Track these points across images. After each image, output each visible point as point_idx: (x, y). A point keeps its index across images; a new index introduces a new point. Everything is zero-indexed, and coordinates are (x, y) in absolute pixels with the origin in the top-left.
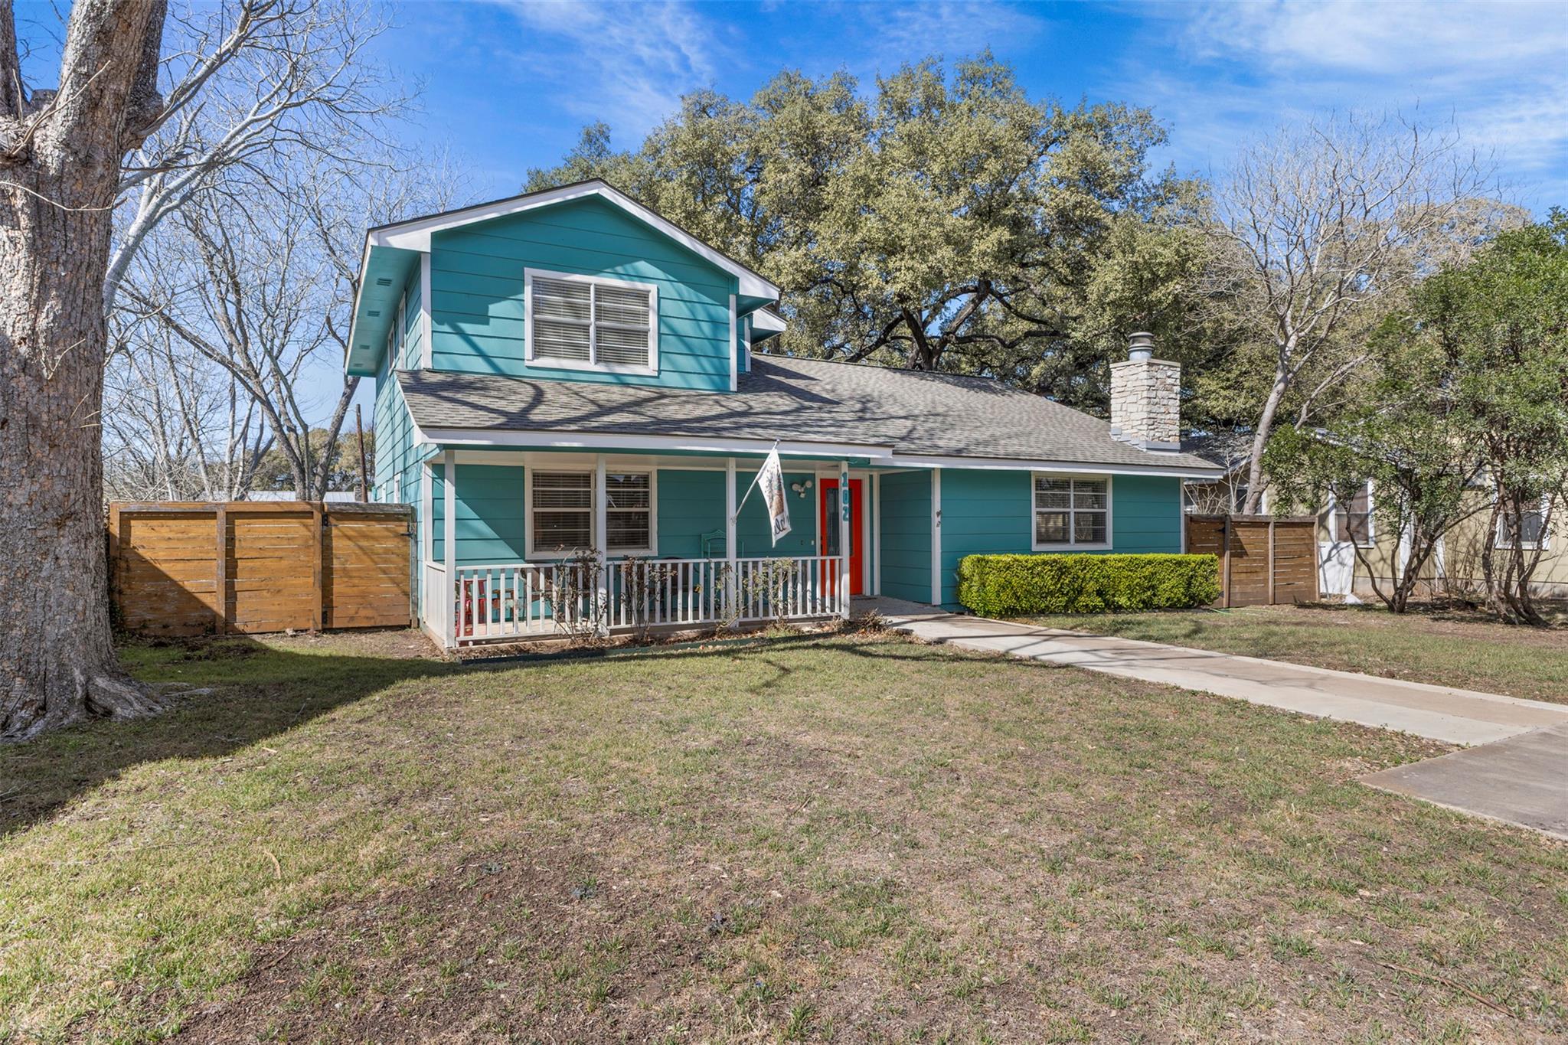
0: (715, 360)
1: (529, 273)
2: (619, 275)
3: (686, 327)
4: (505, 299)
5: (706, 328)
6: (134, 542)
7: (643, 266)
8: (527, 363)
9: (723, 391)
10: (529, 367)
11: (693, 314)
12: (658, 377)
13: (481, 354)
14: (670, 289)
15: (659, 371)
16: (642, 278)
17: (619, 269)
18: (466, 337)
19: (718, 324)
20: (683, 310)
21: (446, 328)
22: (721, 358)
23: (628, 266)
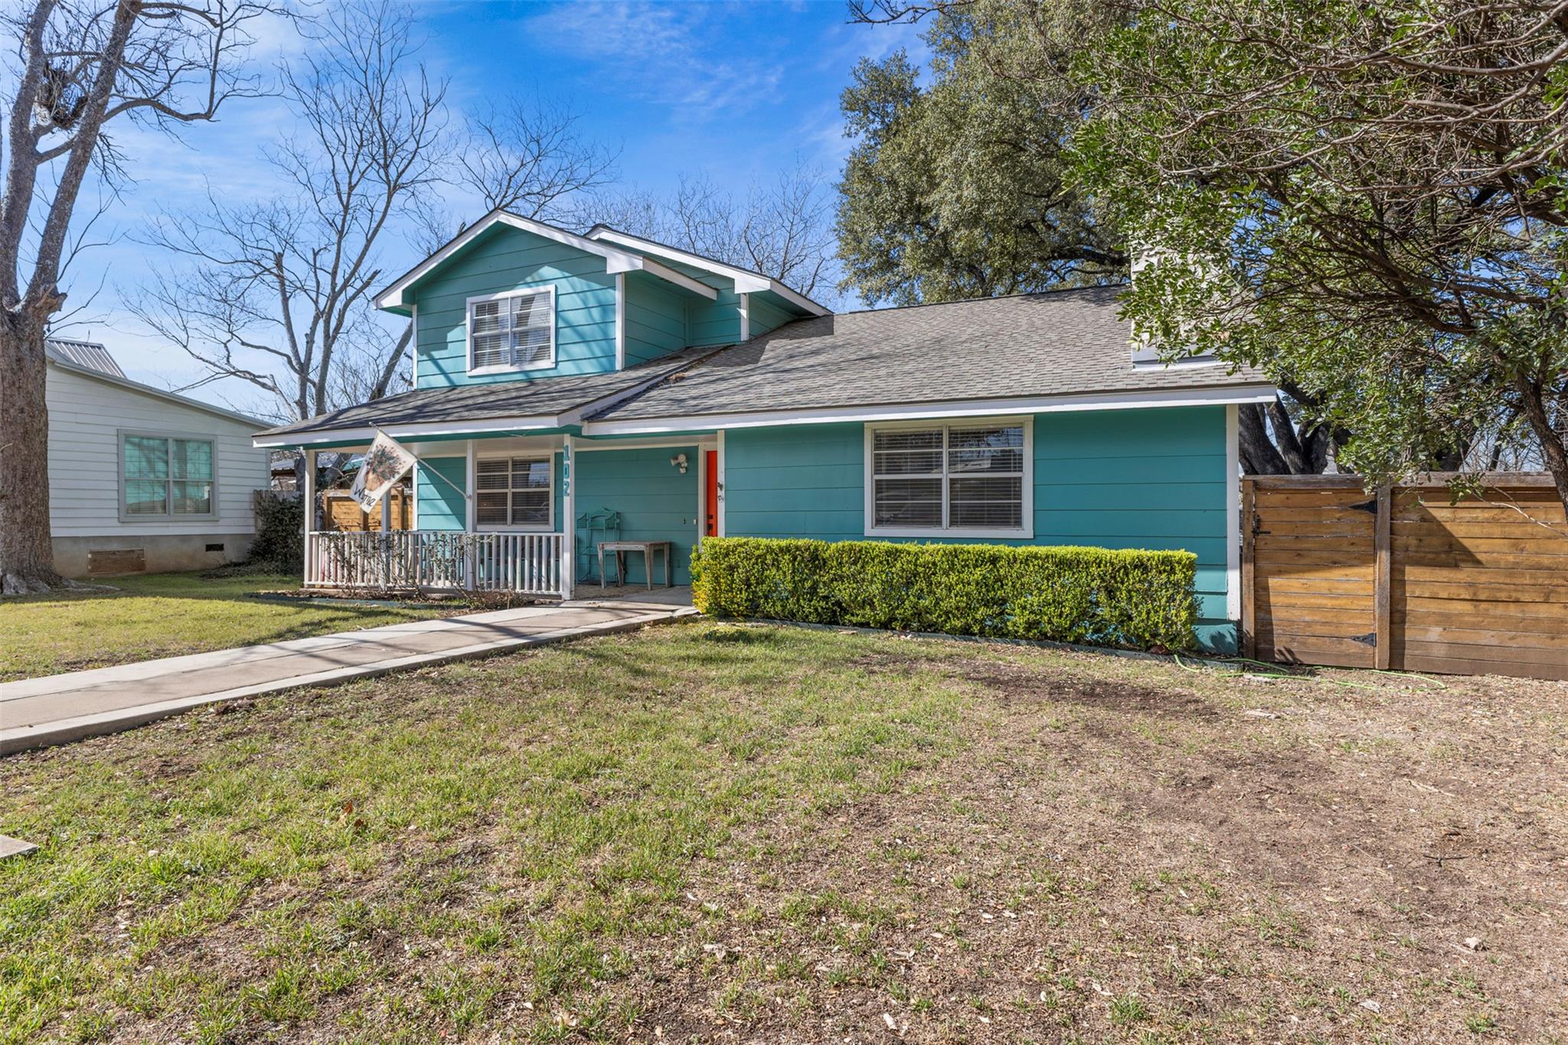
0: (603, 342)
1: (469, 300)
2: (528, 284)
3: (578, 317)
4: (458, 326)
5: (596, 313)
6: (334, 513)
7: (547, 271)
8: (469, 374)
9: (610, 370)
10: (470, 377)
11: (584, 303)
12: (556, 368)
13: (443, 373)
14: (565, 286)
15: (557, 363)
16: (545, 281)
17: (529, 279)
18: (434, 361)
19: (606, 308)
20: (576, 301)
21: (425, 357)
22: (609, 339)
23: (535, 275)
